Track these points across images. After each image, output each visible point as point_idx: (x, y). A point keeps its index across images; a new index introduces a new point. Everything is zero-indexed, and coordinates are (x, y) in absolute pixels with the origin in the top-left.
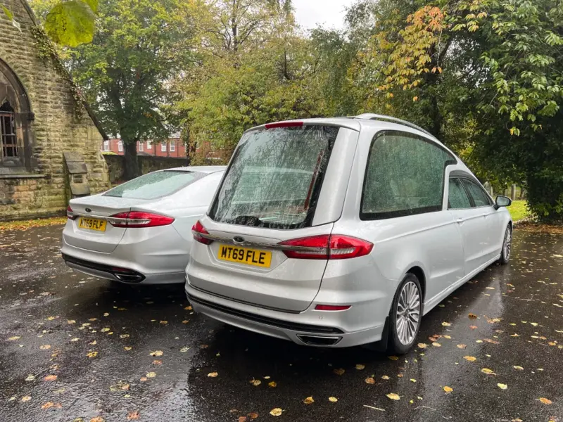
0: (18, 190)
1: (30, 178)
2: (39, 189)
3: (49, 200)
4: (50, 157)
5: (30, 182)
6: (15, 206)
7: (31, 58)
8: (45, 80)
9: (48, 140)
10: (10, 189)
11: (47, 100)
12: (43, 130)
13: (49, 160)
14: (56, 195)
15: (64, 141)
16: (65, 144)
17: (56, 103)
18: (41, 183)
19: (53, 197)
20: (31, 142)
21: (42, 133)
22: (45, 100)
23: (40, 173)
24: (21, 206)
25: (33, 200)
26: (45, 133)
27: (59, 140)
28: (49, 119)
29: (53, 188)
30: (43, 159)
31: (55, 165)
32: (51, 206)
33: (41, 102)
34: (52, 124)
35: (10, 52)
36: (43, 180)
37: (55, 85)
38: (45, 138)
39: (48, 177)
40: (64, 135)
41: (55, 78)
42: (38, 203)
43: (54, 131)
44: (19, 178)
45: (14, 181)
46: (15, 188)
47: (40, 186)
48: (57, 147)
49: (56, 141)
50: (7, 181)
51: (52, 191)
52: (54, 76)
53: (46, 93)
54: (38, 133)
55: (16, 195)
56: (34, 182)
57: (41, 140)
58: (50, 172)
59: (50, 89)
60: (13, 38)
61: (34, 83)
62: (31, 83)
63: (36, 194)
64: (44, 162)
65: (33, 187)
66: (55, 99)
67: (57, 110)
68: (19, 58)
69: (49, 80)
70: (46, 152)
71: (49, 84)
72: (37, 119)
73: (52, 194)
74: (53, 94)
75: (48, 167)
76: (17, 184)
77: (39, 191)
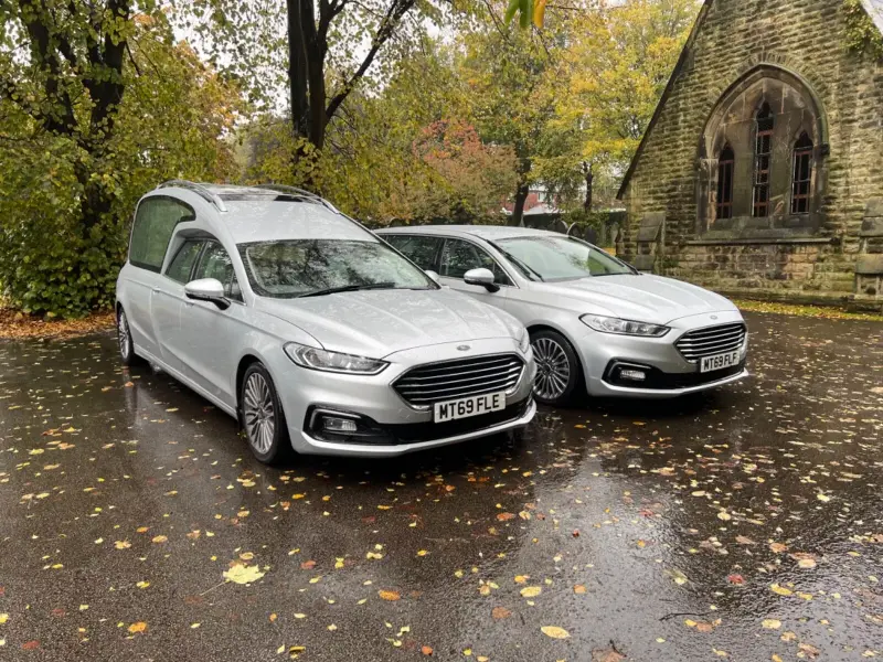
0: (792, 261)
1: (811, 244)
2: (822, 260)
3: (833, 279)
4: (845, 211)
5: (810, 249)
6: (785, 282)
7: (837, 56)
8: (856, 84)
9: (847, 183)
10: (783, 259)
11: (856, 117)
12: (840, 168)
13: (842, 215)
14: (847, 271)
15: (874, 181)
16: (876, 186)
17: (869, 118)
18: (826, 251)
19: (842, 275)
20: (820, 188)
21: (838, 172)
22: (851, 118)
23: (825, 235)
24: (792, 283)
25: (810, 276)
26: (843, 172)
27: (865, 180)
28: (853, 148)
29: (843, 260)
30: (833, 215)
31: (851, 223)
32: (836, 289)
33: (844, 122)
34: (858, 155)
35: (808, 59)
36: (829, 246)
37: (870, 88)
38: (842, 180)
39: (836, 243)
40: (874, 171)
41: (872, 77)
42: (817, 282)
43: (860, 167)
44: (796, 243)
45: (788, 247)
46: (789, 257)
47: (823, 256)
48: (861, 193)
49: (860, 183)
50: (780, 247)
51: (840, 264)
52: (872, 72)
53: (854, 106)
54: (832, 173)
55: (788, 267)
56: (815, 249)
57: (835, 184)
58: (842, 235)
59: (861, 98)
60: (815, 36)
61: (837, 95)
62: (833, 96)
63: (816, 268)
64: (836, 219)
65: (813, 257)
66: (869, 111)
67: (869, 130)
68: (820, 63)
69: (863, 82)
70: (841, 202)
71: (862, 88)
72: (834, 150)
73: (840, 270)
74: (866, 104)
75: (840, 227)
76: (792, 252)
77: (820, 264)
